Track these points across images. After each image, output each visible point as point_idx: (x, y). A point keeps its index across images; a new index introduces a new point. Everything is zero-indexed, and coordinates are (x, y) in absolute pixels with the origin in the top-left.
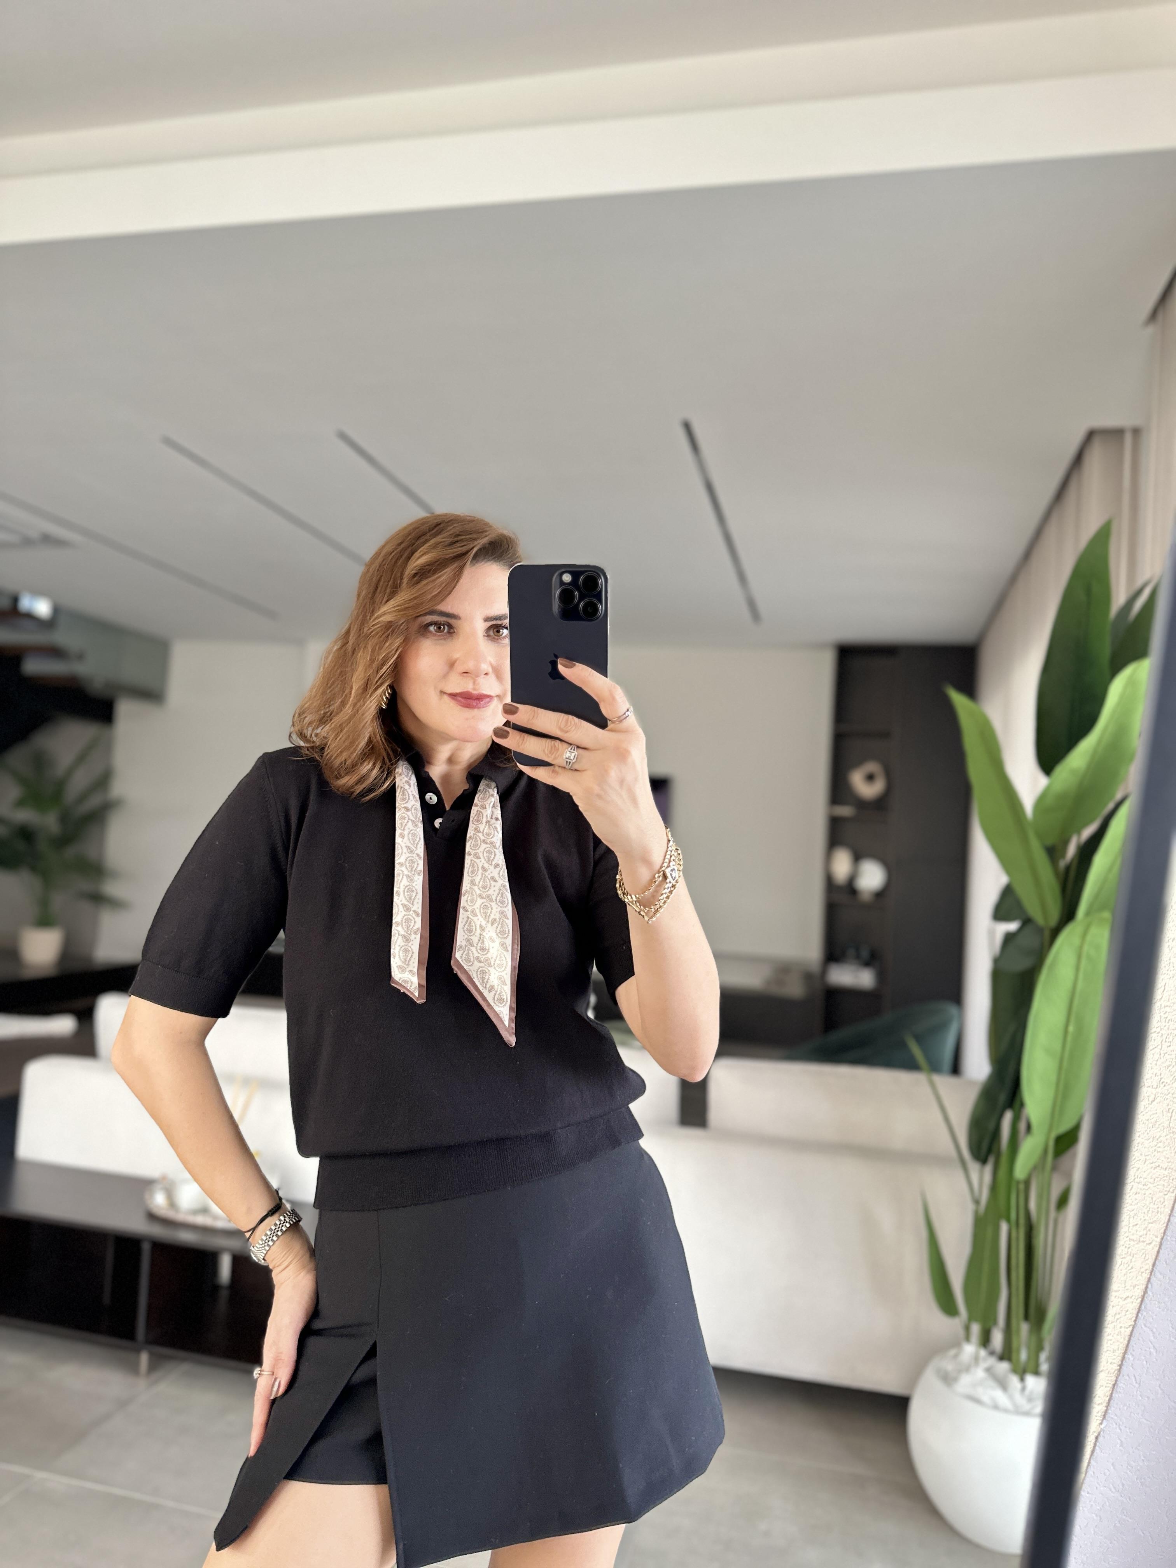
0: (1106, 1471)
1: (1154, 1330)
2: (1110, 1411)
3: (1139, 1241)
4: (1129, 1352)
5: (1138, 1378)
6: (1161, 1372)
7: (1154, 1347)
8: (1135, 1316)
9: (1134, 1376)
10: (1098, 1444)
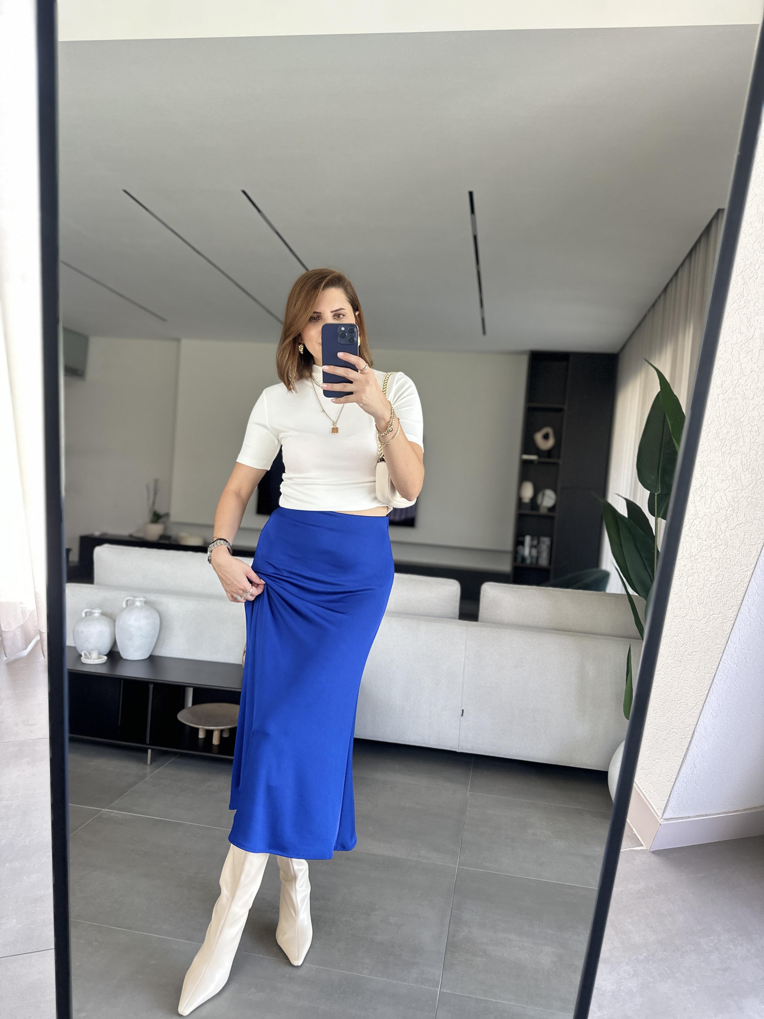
0: (732, 653)
1: (758, 584)
2: (736, 622)
3: (755, 544)
4: (747, 594)
5: (749, 606)
6: (759, 605)
7: (757, 593)
8: (750, 576)
9: (748, 606)
10: (730, 638)
